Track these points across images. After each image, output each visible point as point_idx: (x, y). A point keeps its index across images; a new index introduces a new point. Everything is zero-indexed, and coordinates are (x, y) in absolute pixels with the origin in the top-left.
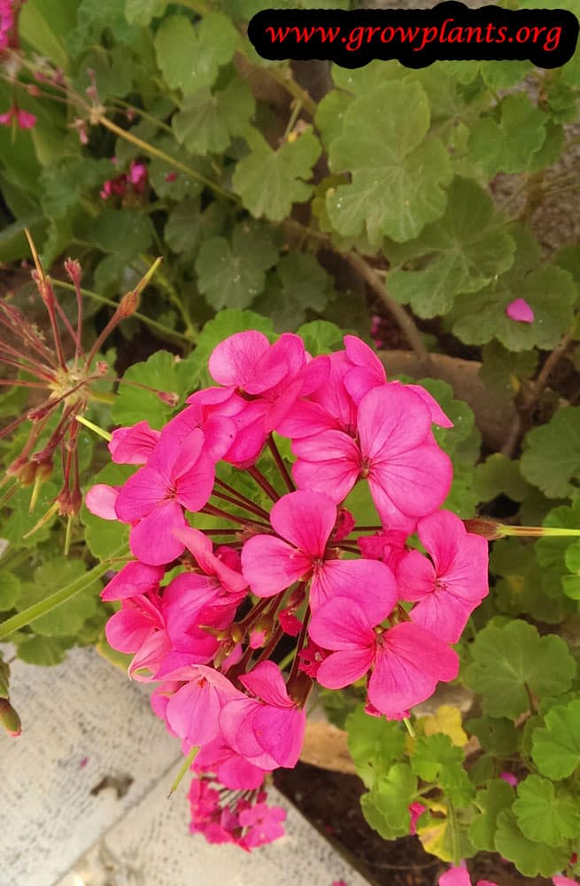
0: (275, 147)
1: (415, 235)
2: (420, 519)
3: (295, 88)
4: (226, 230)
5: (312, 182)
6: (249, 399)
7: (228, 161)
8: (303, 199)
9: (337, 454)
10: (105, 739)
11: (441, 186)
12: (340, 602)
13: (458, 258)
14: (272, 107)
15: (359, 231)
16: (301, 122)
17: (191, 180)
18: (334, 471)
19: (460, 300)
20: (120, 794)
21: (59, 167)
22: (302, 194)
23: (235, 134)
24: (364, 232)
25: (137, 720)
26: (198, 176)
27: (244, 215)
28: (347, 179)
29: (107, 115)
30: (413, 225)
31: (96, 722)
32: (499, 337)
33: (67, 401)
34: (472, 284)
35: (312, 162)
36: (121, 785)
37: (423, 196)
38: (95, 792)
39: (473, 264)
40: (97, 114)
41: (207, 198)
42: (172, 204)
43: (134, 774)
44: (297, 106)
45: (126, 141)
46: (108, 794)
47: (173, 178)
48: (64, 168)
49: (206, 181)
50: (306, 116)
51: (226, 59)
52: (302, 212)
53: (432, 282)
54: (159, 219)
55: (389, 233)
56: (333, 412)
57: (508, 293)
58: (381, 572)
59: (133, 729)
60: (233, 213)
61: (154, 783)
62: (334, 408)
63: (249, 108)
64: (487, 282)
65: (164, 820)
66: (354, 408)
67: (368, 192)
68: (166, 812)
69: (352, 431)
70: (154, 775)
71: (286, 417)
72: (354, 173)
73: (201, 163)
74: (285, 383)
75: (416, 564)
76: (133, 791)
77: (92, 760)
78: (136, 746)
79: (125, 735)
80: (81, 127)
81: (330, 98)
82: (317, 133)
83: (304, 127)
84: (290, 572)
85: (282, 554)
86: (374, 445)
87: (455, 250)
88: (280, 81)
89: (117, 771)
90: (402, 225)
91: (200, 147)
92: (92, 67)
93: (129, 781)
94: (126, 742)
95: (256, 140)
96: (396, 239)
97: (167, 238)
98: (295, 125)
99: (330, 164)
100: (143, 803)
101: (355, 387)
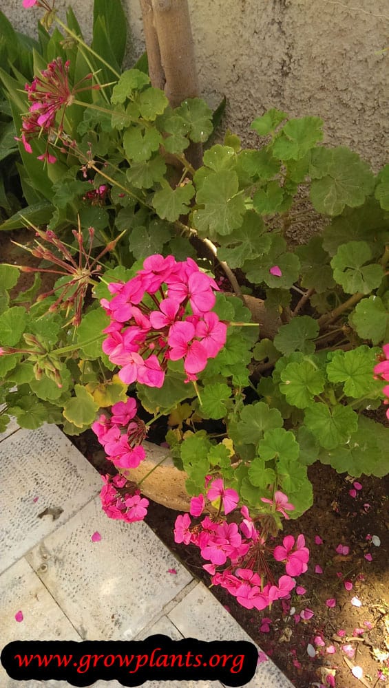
0: (174, 188)
1: (229, 233)
2: (205, 312)
3: (185, 162)
4: (146, 224)
5: (189, 206)
6: (156, 273)
7: (150, 191)
8: (185, 213)
9: (181, 289)
10: (49, 488)
11: (241, 215)
12: (178, 333)
13: (248, 245)
14: (174, 168)
15: (206, 229)
16: (187, 179)
17: (131, 198)
18: (180, 294)
19: (247, 262)
20: (54, 518)
21: (64, 183)
22: (185, 211)
23: (156, 181)
24: (208, 230)
25: (68, 479)
26: (135, 196)
27: (155, 216)
28: (203, 207)
29: (95, 165)
30: (229, 229)
31: (44, 479)
32: (265, 281)
33: (80, 281)
34: (252, 256)
35: (190, 197)
36: (56, 513)
37: (233, 218)
38: (41, 516)
39: (254, 248)
40: (91, 164)
41: (137, 207)
42: (120, 207)
43: (63, 508)
44: (186, 170)
45: (100, 175)
46: (48, 518)
47: (123, 196)
48: (66, 184)
49: (138, 199)
50: (189, 176)
51: (156, 149)
52: (185, 219)
53: (236, 254)
54: (112, 214)
55: (218, 231)
56: (182, 279)
57: (271, 263)
58: (191, 326)
59: (65, 484)
60: (150, 214)
61: (74, 513)
62: (182, 277)
63: (164, 170)
64: (258, 256)
65: (78, 533)
66: (188, 278)
67: (211, 214)
68: (80, 529)
69: (186, 284)
70: (75, 509)
71: (168, 277)
72: (206, 205)
73: (137, 191)
74: (167, 269)
75: (202, 324)
76: (62, 517)
77: (40, 498)
78: (66, 493)
79: (60, 487)
80: (84, 170)
81: (201, 169)
82: (194, 184)
83: (188, 181)
84: (164, 323)
85: (162, 317)
86: (192, 289)
87: (247, 241)
88: (179, 159)
89: (54, 506)
90: (224, 228)
91: (139, 185)
92: (89, 141)
93: (61, 511)
94: (61, 490)
95: (165, 184)
96: (221, 234)
97: (116, 223)
98: (184, 179)
99: (196, 200)
100: (67, 523)
101: (188, 272)
